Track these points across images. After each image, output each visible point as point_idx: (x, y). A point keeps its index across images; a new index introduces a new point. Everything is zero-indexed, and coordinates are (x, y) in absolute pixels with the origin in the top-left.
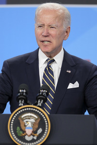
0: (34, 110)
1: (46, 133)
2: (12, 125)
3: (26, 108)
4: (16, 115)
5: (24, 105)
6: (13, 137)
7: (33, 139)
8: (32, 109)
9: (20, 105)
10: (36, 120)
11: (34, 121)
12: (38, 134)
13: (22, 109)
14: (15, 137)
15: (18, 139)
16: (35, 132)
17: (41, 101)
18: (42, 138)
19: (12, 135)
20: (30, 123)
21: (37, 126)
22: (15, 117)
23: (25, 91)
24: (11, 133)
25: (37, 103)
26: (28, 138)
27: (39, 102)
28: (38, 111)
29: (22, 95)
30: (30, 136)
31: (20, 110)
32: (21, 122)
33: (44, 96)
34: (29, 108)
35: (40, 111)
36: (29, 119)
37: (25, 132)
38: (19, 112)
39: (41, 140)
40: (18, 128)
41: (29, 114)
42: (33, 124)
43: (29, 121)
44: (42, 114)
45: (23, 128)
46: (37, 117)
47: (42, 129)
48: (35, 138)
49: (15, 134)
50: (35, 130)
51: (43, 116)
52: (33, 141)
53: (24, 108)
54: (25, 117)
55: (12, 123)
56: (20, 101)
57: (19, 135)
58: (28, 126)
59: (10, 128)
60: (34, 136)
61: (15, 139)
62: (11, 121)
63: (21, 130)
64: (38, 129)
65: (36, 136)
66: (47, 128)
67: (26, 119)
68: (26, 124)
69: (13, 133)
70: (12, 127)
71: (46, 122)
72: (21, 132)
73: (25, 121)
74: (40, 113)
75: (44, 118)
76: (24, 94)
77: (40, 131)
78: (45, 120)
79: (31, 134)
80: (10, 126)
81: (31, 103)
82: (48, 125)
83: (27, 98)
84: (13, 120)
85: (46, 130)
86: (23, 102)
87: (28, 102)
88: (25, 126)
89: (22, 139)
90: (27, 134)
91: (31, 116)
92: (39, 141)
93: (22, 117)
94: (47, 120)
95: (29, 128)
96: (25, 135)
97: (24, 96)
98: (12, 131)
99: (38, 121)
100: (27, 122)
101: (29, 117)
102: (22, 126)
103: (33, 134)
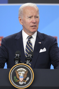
0: (24, 66)
1: (31, 80)
2: (11, 75)
3: (20, 65)
4: (14, 69)
5: (18, 63)
6: (12, 82)
7: (24, 83)
8: (23, 66)
9: (16, 63)
10: (25, 72)
11: (24, 73)
12: (26, 81)
13: (17, 66)
14: (13, 83)
15: (15, 83)
16: (25, 79)
17: (28, 61)
18: (29, 83)
19: (11, 81)
20: (22, 74)
21: (26, 76)
22: (13, 70)
23: (19, 55)
24: (11, 80)
25: (26, 62)
26: (21, 83)
27: (27, 61)
28: (27, 67)
29: (17, 57)
30: (22, 82)
31: (16, 66)
32: (17, 73)
33: (30, 58)
34: (21, 65)
35: (28, 67)
36: (21, 71)
37: (19, 79)
38: (16, 67)
39: (28, 84)
40: (15, 77)
41: (21, 69)
42: (24, 75)
43: (22, 73)
44: (29, 69)
45: (18, 77)
46: (26, 71)
47: (29, 78)
48: (25, 83)
49: (13, 81)
50: (25, 78)
51: (30, 70)
52: (24, 85)
53: (18, 65)
54: (19, 70)
55: (11, 74)
56: (16, 61)
57: (15, 81)
58: (21, 76)
59: (10, 77)
60: (24, 82)
61: (13, 84)
62: (11, 73)
63: (17, 78)
64: (26, 78)
65: (26, 82)
66: (32, 77)
67: (20, 71)
68: (20, 75)
69: (12, 80)
70: (11, 76)
71: (31, 73)
72: (17, 80)
73: (19, 73)
74: (28, 68)
75: (30, 71)
76: (19, 57)
77: (28, 79)
78: (31, 72)
79: (23, 81)
80: (10, 76)
81: (22, 62)
82: (32, 75)
83: (20, 59)
84: (12, 73)
85: (31, 78)
86: (18, 62)
87: (21, 62)
88: (19, 76)
89: (17, 83)
90: (20, 81)
91: (22, 70)
92: (27, 85)
93: (17, 70)
94: (32, 72)
95: (21, 77)
96: (19, 81)
97: (19, 58)
98: (12, 79)
99: (27, 73)
100: (20, 73)
101: (22, 71)
102: (17, 76)
103: (24, 80)
